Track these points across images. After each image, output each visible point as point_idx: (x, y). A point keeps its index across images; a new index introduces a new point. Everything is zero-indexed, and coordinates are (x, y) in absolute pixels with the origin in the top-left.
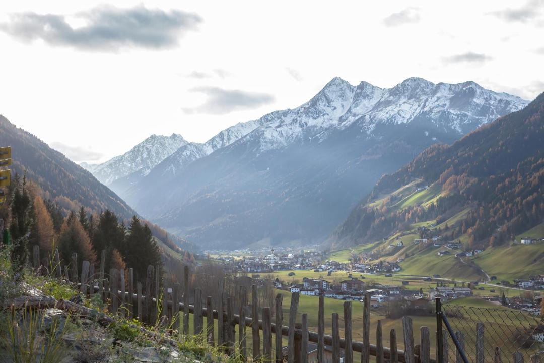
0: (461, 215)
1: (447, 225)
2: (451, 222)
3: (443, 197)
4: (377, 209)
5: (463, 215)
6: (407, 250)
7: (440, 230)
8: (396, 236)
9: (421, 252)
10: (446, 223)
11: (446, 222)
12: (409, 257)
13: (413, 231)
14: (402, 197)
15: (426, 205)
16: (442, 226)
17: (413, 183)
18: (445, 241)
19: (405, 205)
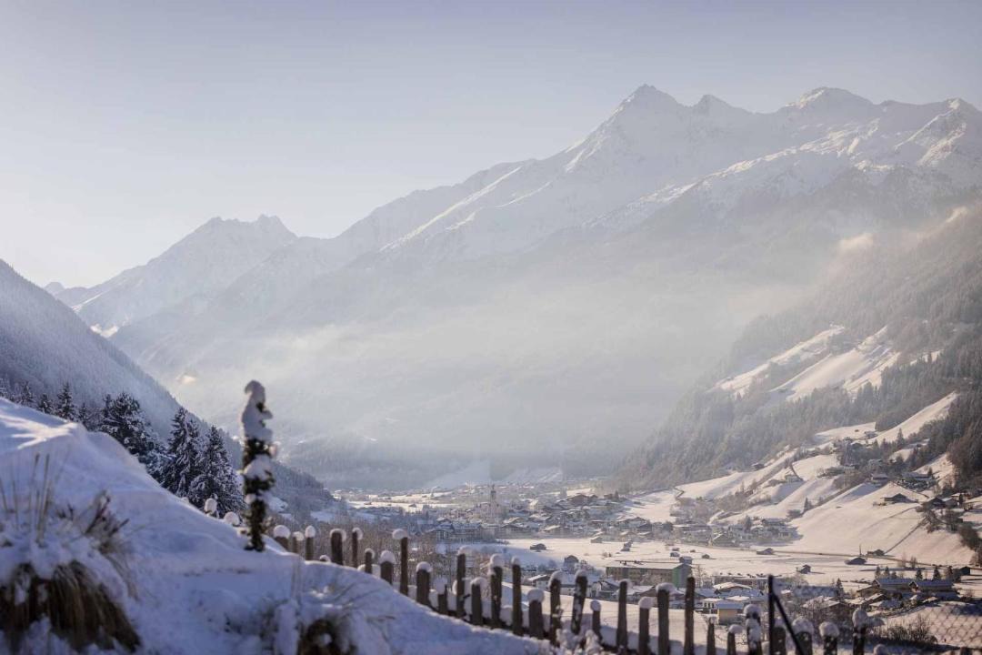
0: (935, 412)
1: (900, 435)
2: (911, 427)
3: (893, 368)
4: (739, 396)
5: (936, 411)
6: (809, 490)
7: (885, 445)
8: (782, 460)
9: (843, 495)
10: (900, 430)
11: (899, 426)
12: (812, 507)
13: (822, 447)
14: (797, 367)
15: (853, 388)
16: (890, 436)
17: (824, 336)
18: (895, 471)
19: (804, 386)
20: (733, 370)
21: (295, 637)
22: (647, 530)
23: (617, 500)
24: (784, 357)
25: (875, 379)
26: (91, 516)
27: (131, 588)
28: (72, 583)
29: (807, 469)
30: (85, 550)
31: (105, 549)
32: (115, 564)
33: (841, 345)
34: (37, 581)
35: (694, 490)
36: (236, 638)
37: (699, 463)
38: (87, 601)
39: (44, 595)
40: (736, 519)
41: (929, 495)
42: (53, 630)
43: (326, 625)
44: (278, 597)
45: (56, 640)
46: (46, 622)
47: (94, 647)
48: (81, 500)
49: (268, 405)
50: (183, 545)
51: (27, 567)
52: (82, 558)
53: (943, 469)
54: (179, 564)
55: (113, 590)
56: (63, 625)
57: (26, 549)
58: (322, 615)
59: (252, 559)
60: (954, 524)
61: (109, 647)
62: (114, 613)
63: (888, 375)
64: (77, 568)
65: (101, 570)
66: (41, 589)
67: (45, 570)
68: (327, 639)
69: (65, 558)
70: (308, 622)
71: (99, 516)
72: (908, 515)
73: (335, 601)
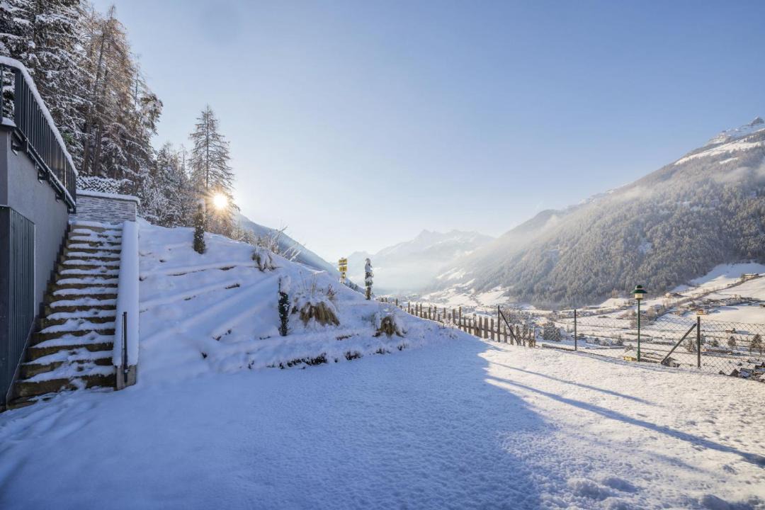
4: (440, 279)
5: (471, 281)
6: (451, 294)
7: (463, 287)
8: (447, 289)
9: (457, 295)
10: (466, 284)
12: (451, 297)
13: (453, 287)
14: (449, 274)
15: (458, 278)
16: (464, 285)
17: (453, 269)
18: (465, 291)
19: (450, 278)
20: (439, 275)
21: (380, 321)
22: (425, 300)
23: (420, 296)
24: (447, 273)
25: (462, 276)
26: (327, 291)
27: (337, 309)
28: (321, 308)
29: (451, 291)
30: (325, 299)
31: (331, 299)
32: (333, 303)
33: (456, 271)
34: (312, 307)
35: (432, 294)
36: (364, 321)
37: (433, 290)
38: (325, 312)
39: (313, 311)
40: (439, 299)
41: (470, 295)
42: (316, 320)
43: (388, 318)
44: (375, 311)
45: (317, 323)
46: (314, 318)
47: (327, 325)
48: (325, 287)
49: (371, 264)
50: (351, 298)
51: (309, 303)
52: (324, 301)
53: (473, 291)
54: (350, 303)
55: (332, 310)
56: (318, 318)
57: (308, 298)
58: (387, 316)
59: (368, 302)
60: (474, 299)
61: (331, 324)
62: (332, 315)
63: (464, 276)
64: (323, 304)
65: (329, 304)
66: (313, 309)
67: (314, 304)
68: (388, 322)
69: (319, 301)
70: (383, 317)
71: (329, 291)
72: (467, 298)
73: (391, 312)
